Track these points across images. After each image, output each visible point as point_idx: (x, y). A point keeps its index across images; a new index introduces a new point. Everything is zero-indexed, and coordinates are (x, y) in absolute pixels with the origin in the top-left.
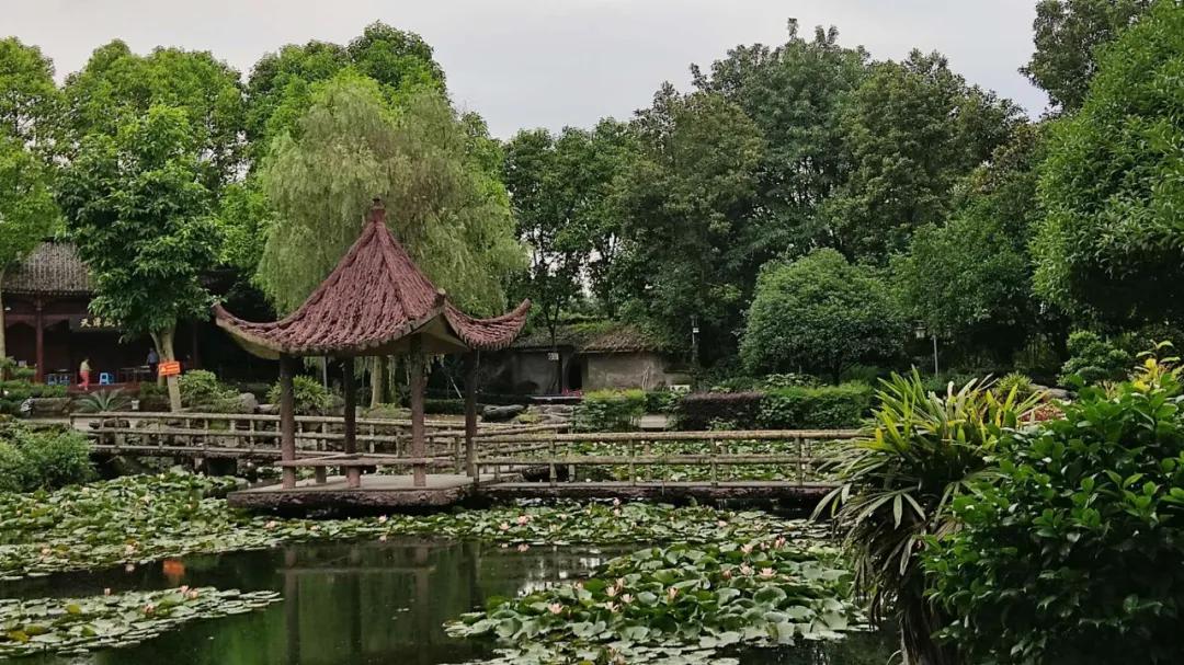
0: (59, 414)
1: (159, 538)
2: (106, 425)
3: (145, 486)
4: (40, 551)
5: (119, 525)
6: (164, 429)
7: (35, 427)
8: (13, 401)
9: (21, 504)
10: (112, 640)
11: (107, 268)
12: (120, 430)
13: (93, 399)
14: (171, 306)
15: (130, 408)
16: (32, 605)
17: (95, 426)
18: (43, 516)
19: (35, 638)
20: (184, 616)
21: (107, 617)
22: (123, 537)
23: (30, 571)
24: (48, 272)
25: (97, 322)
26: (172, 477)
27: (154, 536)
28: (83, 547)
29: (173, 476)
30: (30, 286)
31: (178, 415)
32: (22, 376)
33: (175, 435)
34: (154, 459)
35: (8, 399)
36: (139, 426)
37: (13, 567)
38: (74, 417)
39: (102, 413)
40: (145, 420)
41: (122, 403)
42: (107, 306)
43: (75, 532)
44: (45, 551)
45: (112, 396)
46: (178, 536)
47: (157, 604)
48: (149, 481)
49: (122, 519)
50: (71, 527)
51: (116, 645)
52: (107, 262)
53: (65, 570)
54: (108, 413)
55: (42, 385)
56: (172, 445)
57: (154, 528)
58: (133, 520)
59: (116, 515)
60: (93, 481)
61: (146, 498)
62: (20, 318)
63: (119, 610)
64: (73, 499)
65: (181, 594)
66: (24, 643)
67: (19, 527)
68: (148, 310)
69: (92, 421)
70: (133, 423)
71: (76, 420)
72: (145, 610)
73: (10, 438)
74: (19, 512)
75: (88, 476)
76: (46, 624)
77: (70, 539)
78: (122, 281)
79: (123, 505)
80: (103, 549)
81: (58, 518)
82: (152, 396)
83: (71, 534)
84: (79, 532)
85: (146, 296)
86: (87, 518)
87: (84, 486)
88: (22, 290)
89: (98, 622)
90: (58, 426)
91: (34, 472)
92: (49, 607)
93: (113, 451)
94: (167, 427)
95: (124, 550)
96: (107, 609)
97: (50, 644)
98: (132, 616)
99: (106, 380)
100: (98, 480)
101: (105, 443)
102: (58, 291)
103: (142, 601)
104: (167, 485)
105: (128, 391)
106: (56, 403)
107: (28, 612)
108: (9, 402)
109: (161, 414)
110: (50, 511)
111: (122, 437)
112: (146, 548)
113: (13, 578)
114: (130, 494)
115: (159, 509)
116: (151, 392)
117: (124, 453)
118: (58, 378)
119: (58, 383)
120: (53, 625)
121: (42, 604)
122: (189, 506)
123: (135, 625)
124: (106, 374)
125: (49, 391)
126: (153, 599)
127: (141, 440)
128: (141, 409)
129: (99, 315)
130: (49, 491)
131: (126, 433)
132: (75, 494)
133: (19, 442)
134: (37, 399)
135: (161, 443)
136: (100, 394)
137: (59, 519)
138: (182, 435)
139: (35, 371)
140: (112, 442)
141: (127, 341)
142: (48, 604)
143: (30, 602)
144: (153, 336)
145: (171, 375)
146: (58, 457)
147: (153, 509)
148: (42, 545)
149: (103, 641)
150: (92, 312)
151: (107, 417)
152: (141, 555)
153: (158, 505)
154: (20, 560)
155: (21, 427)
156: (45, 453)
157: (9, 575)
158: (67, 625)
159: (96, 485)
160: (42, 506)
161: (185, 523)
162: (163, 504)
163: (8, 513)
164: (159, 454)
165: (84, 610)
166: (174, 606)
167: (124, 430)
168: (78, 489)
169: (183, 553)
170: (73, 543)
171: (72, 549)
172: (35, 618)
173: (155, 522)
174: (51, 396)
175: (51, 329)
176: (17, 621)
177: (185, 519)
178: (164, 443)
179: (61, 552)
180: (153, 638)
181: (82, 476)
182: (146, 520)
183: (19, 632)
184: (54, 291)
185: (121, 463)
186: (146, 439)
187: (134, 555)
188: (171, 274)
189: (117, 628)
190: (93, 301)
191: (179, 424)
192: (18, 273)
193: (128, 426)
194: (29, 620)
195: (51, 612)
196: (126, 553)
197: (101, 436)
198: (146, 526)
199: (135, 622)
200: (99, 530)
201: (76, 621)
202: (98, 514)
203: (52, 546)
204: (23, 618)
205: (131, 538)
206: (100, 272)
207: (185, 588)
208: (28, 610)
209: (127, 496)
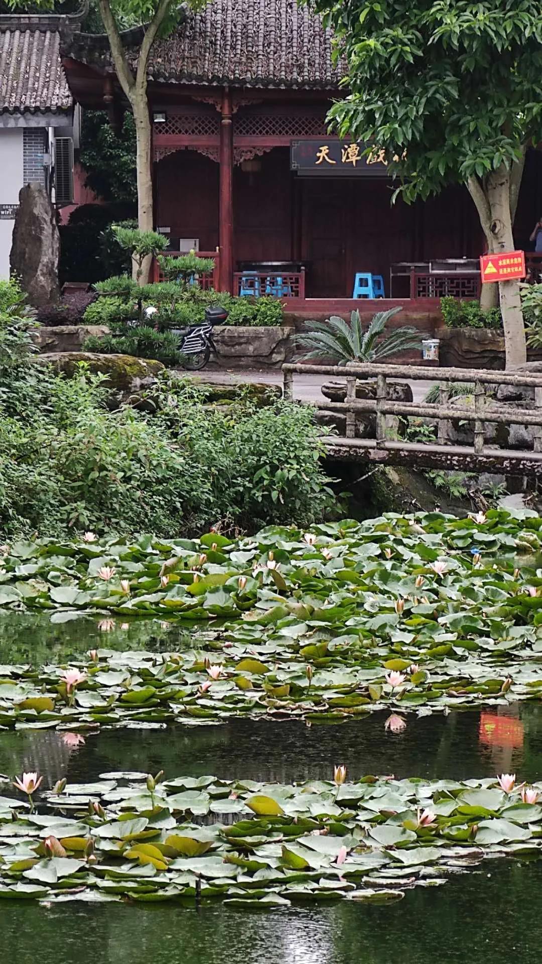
0: (263, 364)
1: (463, 659)
2: (360, 394)
3: (438, 538)
4: (202, 669)
5: (375, 623)
6: (488, 408)
7: (207, 390)
8: (162, 330)
9: (171, 561)
10: (344, 883)
11: (372, 26)
12: (386, 405)
13: (332, 331)
14: (510, 118)
15: (417, 357)
16: (182, 789)
17: (336, 395)
18: (215, 591)
19: (182, 864)
20: (503, 843)
21: (337, 830)
22: (383, 652)
23: (184, 713)
24: (246, 36)
25: (352, 154)
26: (498, 522)
27: (451, 654)
28: (296, 667)
29: (502, 518)
30: (208, 67)
31: (517, 378)
32: (185, 273)
33: (509, 423)
34: (462, 476)
35: (151, 323)
36: (433, 399)
37: (147, 701)
38: (294, 371)
39: (352, 366)
40: (443, 385)
41: (396, 345)
42: (370, 117)
43: (284, 632)
44: (214, 671)
45: (375, 327)
46: (505, 658)
47: (446, 809)
48: (449, 527)
49: (382, 609)
50: (271, 622)
51: (350, 895)
52: (372, 12)
53: (254, 715)
54: (366, 367)
55: (224, 295)
56: (505, 446)
57: (451, 637)
58: (408, 614)
59: (371, 600)
60: (327, 519)
61: (439, 567)
62: (186, 140)
63: (363, 816)
64: (282, 557)
65: (499, 794)
66: (159, 872)
67: (167, 613)
68: (457, 128)
69: (326, 381)
70: (420, 391)
71: (295, 377)
72: (417, 822)
73: (153, 412)
74: (165, 580)
75: (317, 507)
76: (206, 834)
77: (271, 647)
78: (401, 58)
79: (385, 577)
80: (339, 677)
81: (247, 599)
82: (466, 330)
83: (275, 637)
84: (291, 633)
85: (456, 95)
86: (309, 602)
87: (307, 528)
88: (190, 76)
89: (314, 839)
90: (255, 390)
91: (204, 491)
92: (214, 797)
93: (374, 455)
94: (496, 405)
95: (382, 681)
96: (337, 812)
97: (209, 879)
98: (386, 835)
99: (369, 290)
100: (338, 519)
101: (357, 435)
102: (266, 81)
103: (414, 801)
104: (491, 538)
105: (416, 316)
106: (257, 338)
107: (172, 803)
108: (153, 332)
109: (482, 373)
110: (230, 582)
111: (392, 422)
112: (430, 679)
113: (146, 726)
114: (407, 554)
115: (468, 592)
116: (463, 320)
117: (395, 459)
118: (263, 280)
119: (263, 293)
120: (219, 838)
121: (199, 789)
122: (532, 590)
123: (395, 854)
124: (368, 276)
125: (241, 308)
126: (437, 797)
127: (435, 432)
128: (443, 361)
129: (350, 137)
130: (231, 536)
131: (405, 415)
132: (288, 546)
133: (172, 422)
134: (218, 328)
135: (479, 441)
136: (348, 322)
137: (247, 602)
138: (527, 424)
139: (211, 264)
140: (371, 433)
141: (409, 198)
142: (213, 789)
143: (177, 782)
144: (472, 187)
145: (507, 282)
146: (252, 460)
147: (452, 592)
148: (211, 657)
149: (324, 883)
150: (335, 132)
151: (363, 376)
152: (419, 696)
153: (466, 583)
154: (160, 685)
155: (177, 389)
156: (225, 450)
157: (133, 718)
158: (249, 839)
159: (334, 528)
160: (214, 569)
161: (521, 630)
162: (478, 581)
163: (144, 580)
164: (477, 467)
165: (289, 810)
166: (481, 818)
167: (398, 406)
168: (294, 536)
169: (511, 697)
170: (276, 658)
171: (273, 670)
172: (183, 817)
173: (454, 623)
174: (246, 322)
175: (248, 168)
176: (144, 821)
177: (520, 621)
178: (487, 441)
179: (249, 677)
180: (432, 888)
181: (306, 507)
182: (434, 617)
183: (148, 846)
184: (257, 80)
185: (389, 481)
186: (445, 429)
187: (405, 695)
188: (513, 42)
189: (355, 858)
190: (339, 104)
191: (519, 397)
192: (181, 35)
193: (408, 396)
194: (171, 822)
195: (218, 807)
196: (387, 688)
197: (350, 418)
198: (433, 629)
199: (399, 846)
200: (334, 632)
201: (269, 833)
202: (333, 597)
203: (230, 660)
204: (159, 814)
205: (403, 654)
206: (356, 37)
207: (507, 779)
208: (170, 799)
209: (398, 558)
